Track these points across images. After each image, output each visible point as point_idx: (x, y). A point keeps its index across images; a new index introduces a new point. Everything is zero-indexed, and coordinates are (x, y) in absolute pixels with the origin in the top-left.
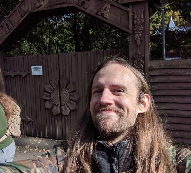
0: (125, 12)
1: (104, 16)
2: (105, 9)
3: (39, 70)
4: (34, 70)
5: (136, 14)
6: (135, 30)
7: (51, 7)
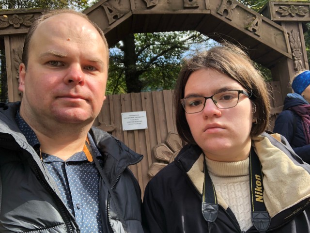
1: (256, 33)
2: (257, 24)
3: (140, 119)
4: (129, 120)
5: (292, 35)
6: (294, 55)
7: (174, 10)
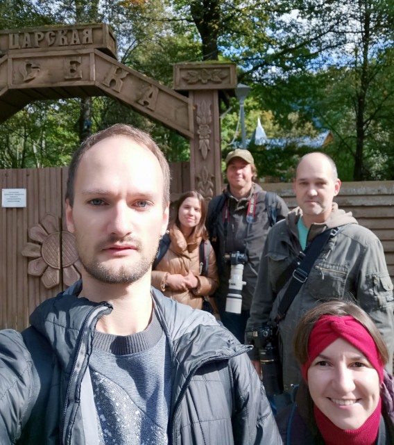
0: (182, 104)
1: (149, 106)
2: (151, 96)
3: (19, 197)
4: (9, 197)
5: (200, 108)
6: (199, 133)
7: (52, 83)
